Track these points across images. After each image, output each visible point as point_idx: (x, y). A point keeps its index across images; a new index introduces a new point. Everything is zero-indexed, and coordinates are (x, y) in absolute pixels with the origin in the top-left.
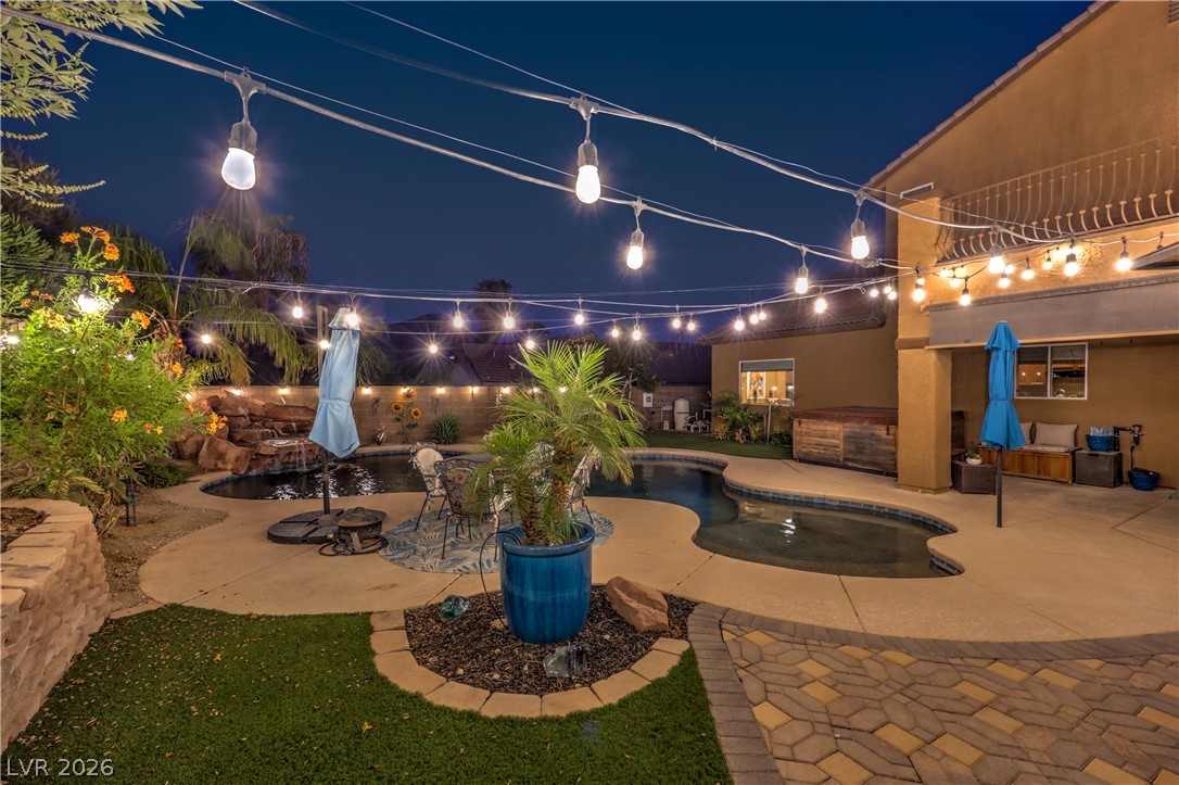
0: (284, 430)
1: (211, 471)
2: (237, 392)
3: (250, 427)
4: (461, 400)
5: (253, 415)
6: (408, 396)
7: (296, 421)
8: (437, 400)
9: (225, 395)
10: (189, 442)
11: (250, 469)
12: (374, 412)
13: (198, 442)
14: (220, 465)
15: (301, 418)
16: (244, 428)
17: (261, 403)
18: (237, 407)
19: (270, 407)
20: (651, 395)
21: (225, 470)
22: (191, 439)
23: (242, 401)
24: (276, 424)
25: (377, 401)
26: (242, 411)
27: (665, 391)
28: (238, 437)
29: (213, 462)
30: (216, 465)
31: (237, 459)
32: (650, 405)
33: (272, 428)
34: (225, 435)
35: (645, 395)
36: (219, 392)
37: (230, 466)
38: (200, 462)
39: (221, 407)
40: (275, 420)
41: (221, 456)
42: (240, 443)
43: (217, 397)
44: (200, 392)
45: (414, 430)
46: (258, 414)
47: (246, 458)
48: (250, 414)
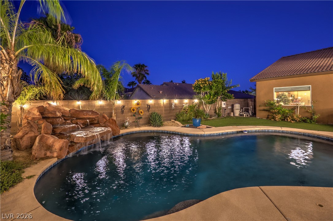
0: (83, 124)
1: (42, 159)
2: (54, 104)
3: (65, 124)
4: (159, 106)
5: (64, 116)
6: (138, 104)
7: (89, 119)
8: (149, 106)
9: (47, 106)
10: (25, 138)
11: (68, 153)
12: (123, 112)
13: (31, 138)
14: (48, 154)
15: (90, 116)
16: (61, 125)
17: (68, 109)
18: (55, 112)
19: (73, 111)
20: (225, 102)
21: (53, 157)
22: (26, 136)
23: (57, 109)
24: (79, 121)
25: (124, 107)
26: (59, 114)
27: (229, 101)
28: (58, 131)
29: (43, 152)
30: (45, 154)
31: (61, 149)
33: (77, 124)
34: (50, 131)
36: (44, 104)
37: (55, 154)
38: (33, 153)
39: (46, 113)
40: (77, 119)
41: (49, 148)
42: (60, 136)
43: (42, 106)
44: (32, 104)
45: (141, 120)
46: (67, 115)
47: (66, 147)
48: (63, 116)
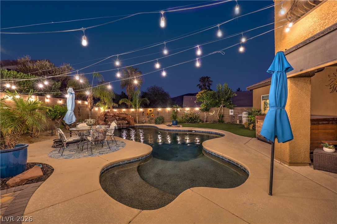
0: (119, 119)
2: (115, 110)
4: (165, 112)
6: (151, 111)
8: (158, 112)
12: (143, 115)
20: (233, 110)
25: (144, 112)
27: (240, 109)
32: (232, 114)
35: (230, 110)
45: (152, 120)
